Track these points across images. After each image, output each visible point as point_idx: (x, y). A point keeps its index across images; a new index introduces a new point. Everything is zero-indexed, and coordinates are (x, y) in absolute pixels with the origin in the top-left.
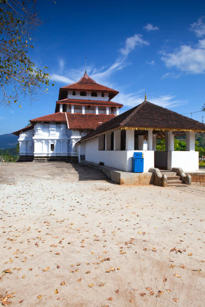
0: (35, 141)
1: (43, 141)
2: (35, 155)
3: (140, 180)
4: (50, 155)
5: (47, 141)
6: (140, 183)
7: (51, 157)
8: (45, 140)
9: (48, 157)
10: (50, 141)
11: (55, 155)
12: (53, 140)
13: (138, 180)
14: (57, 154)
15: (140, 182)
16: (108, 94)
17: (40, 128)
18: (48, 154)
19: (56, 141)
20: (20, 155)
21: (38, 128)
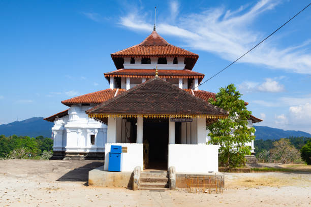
0: (68, 130)
1: (80, 131)
2: (67, 151)
3: (114, 181)
4: (88, 151)
5: (84, 130)
6: (114, 186)
7: (89, 153)
8: (82, 129)
9: (85, 154)
10: (88, 131)
11: (95, 151)
12: (92, 129)
13: (112, 181)
14: (97, 149)
15: (114, 184)
16: (184, 59)
17: (75, 113)
18: (86, 149)
19: (97, 131)
20: (54, 150)
21: (73, 113)
